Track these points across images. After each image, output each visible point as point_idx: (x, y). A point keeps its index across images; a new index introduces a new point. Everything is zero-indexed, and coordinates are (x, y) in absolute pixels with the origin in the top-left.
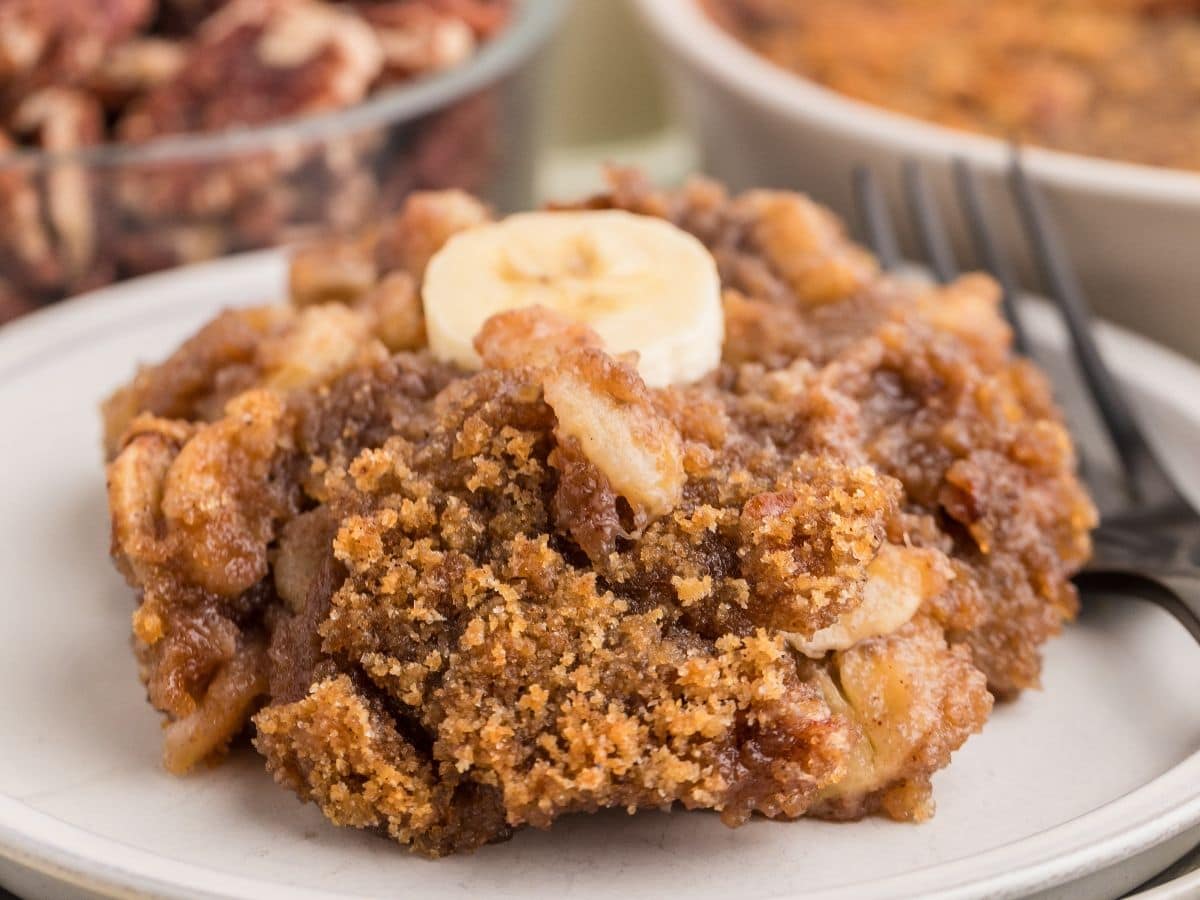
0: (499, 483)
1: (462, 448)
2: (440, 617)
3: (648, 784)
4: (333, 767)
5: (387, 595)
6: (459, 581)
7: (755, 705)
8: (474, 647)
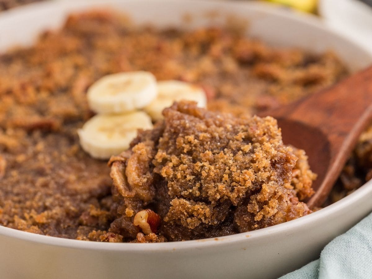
0: (190, 148)
1: (178, 145)
2: (194, 177)
3: (261, 181)
4: (184, 215)
5: (179, 178)
6: (194, 168)
7: (272, 158)
8: (206, 176)
